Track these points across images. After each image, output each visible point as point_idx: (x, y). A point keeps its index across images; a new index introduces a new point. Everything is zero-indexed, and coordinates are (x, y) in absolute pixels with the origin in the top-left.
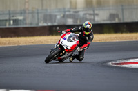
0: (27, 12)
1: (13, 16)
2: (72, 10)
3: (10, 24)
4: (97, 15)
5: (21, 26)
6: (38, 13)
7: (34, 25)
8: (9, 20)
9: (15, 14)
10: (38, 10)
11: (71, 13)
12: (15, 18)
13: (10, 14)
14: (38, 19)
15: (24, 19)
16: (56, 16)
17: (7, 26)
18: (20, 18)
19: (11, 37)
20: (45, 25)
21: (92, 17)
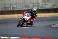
0: (18, 3)
1: (12, 6)
2: (37, 3)
3: (10, 9)
4: (47, 5)
5: (15, 10)
6: (22, 4)
7: (21, 9)
8: (10, 7)
9: (13, 4)
10: (22, 3)
11: (36, 4)
12: (13, 6)
13: (10, 4)
14: (22, 7)
15: (17, 7)
16: (30, 5)
17: (9, 10)
18: (15, 6)
19: (11, 14)
20: (25, 9)
21: (45, 6)
